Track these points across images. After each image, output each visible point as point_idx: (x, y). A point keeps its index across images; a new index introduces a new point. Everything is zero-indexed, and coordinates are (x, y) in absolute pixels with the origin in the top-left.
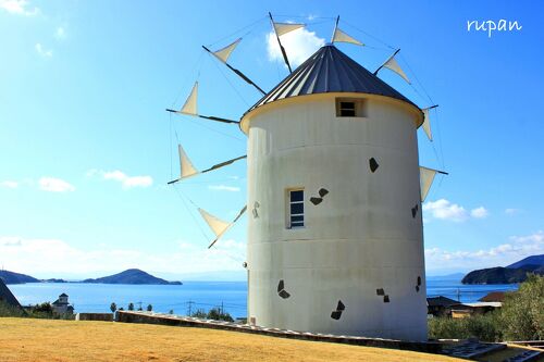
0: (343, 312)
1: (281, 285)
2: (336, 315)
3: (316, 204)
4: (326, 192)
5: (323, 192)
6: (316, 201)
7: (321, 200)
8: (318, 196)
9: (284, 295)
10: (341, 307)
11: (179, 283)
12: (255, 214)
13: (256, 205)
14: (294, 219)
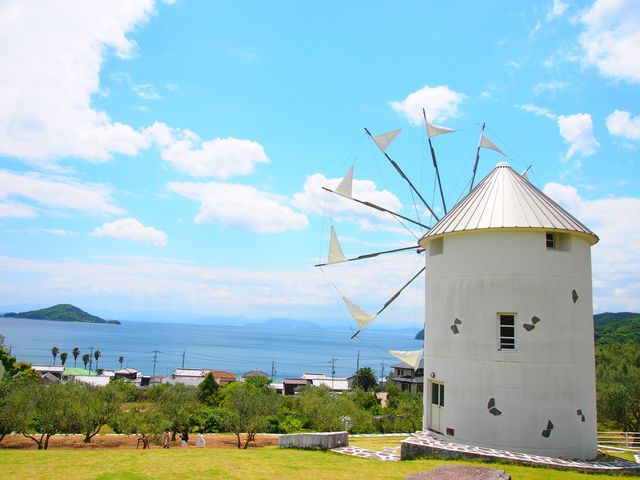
0: (552, 431)
1: (492, 402)
2: (546, 434)
3: (528, 330)
4: (539, 320)
5: (535, 320)
6: (529, 328)
7: (533, 327)
8: (531, 323)
9: (495, 412)
10: (550, 426)
11: (118, 323)
12: (455, 330)
13: (458, 321)
14: (503, 341)
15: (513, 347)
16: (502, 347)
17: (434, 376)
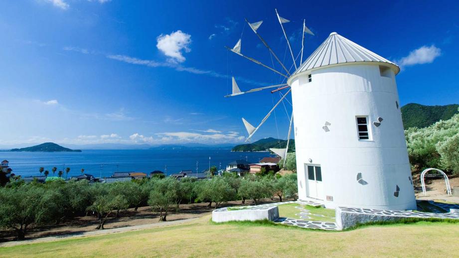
0: (400, 192)
1: (359, 176)
2: (396, 194)
4: (382, 120)
5: (380, 120)
6: (377, 125)
7: (380, 124)
8: (378, 122)
9: (363, 182)
10: (398, 189)
11: (80, 151)
12: (326, 129)
13: (327, 123)
14: (360, 134)
15: (367, 138)
16: (361, 138)
17: (311, 161)
